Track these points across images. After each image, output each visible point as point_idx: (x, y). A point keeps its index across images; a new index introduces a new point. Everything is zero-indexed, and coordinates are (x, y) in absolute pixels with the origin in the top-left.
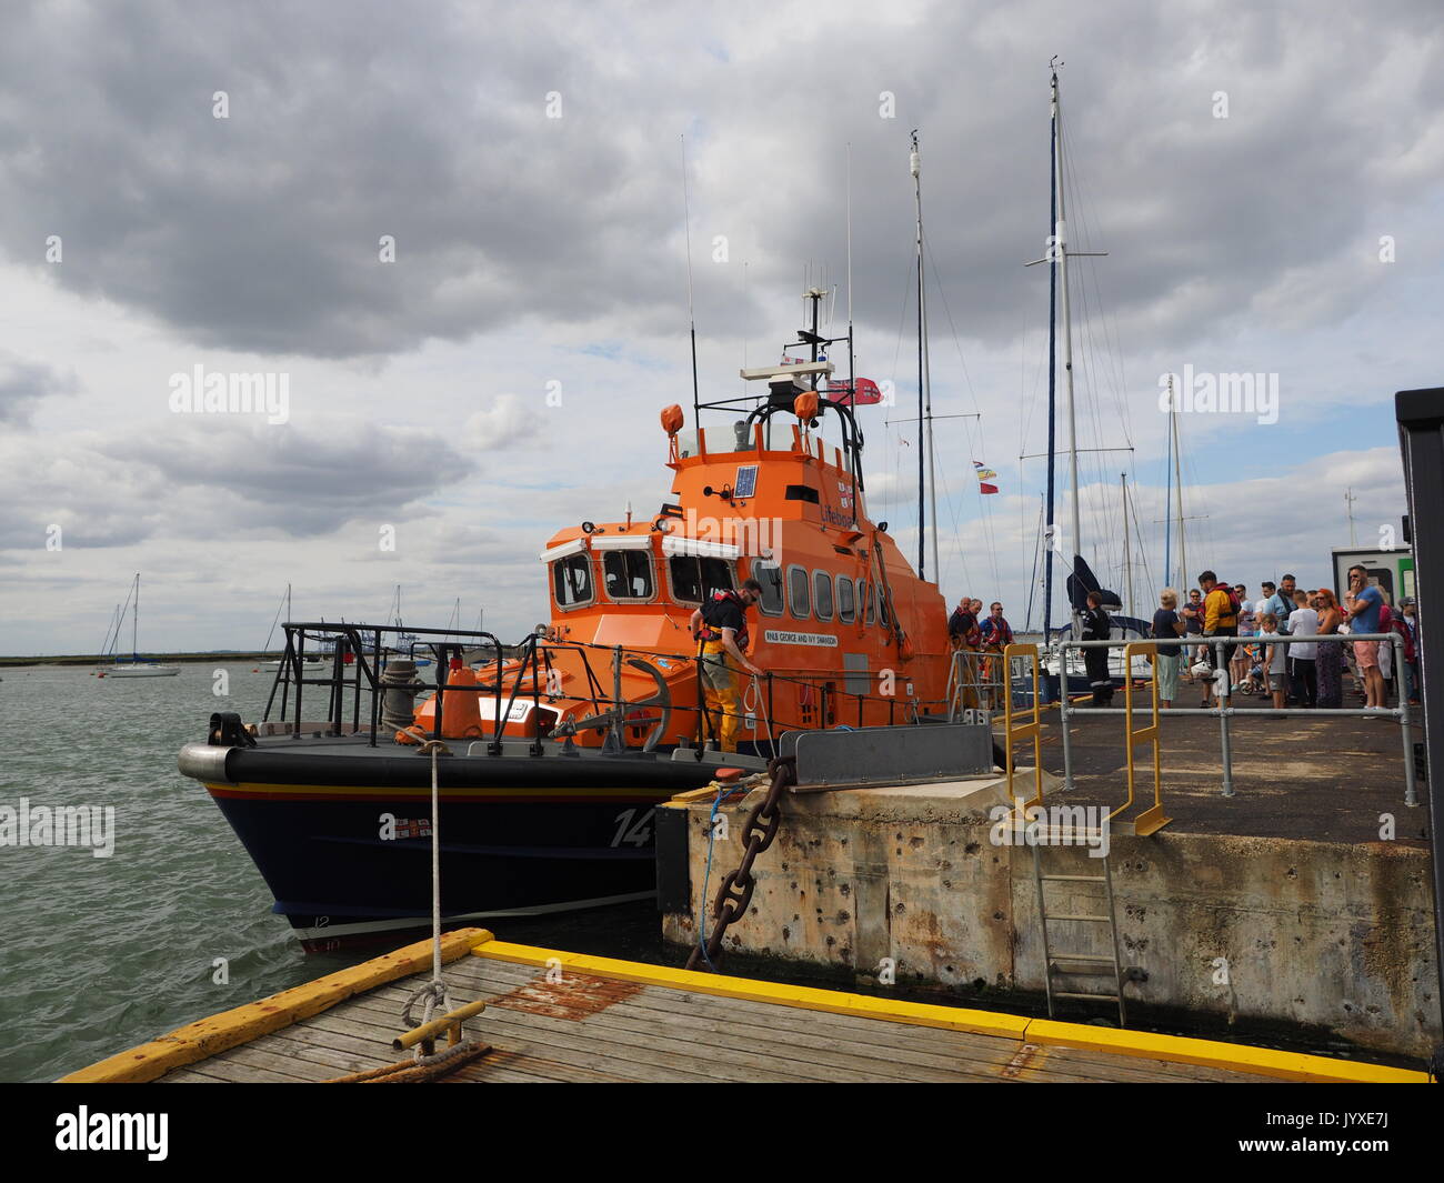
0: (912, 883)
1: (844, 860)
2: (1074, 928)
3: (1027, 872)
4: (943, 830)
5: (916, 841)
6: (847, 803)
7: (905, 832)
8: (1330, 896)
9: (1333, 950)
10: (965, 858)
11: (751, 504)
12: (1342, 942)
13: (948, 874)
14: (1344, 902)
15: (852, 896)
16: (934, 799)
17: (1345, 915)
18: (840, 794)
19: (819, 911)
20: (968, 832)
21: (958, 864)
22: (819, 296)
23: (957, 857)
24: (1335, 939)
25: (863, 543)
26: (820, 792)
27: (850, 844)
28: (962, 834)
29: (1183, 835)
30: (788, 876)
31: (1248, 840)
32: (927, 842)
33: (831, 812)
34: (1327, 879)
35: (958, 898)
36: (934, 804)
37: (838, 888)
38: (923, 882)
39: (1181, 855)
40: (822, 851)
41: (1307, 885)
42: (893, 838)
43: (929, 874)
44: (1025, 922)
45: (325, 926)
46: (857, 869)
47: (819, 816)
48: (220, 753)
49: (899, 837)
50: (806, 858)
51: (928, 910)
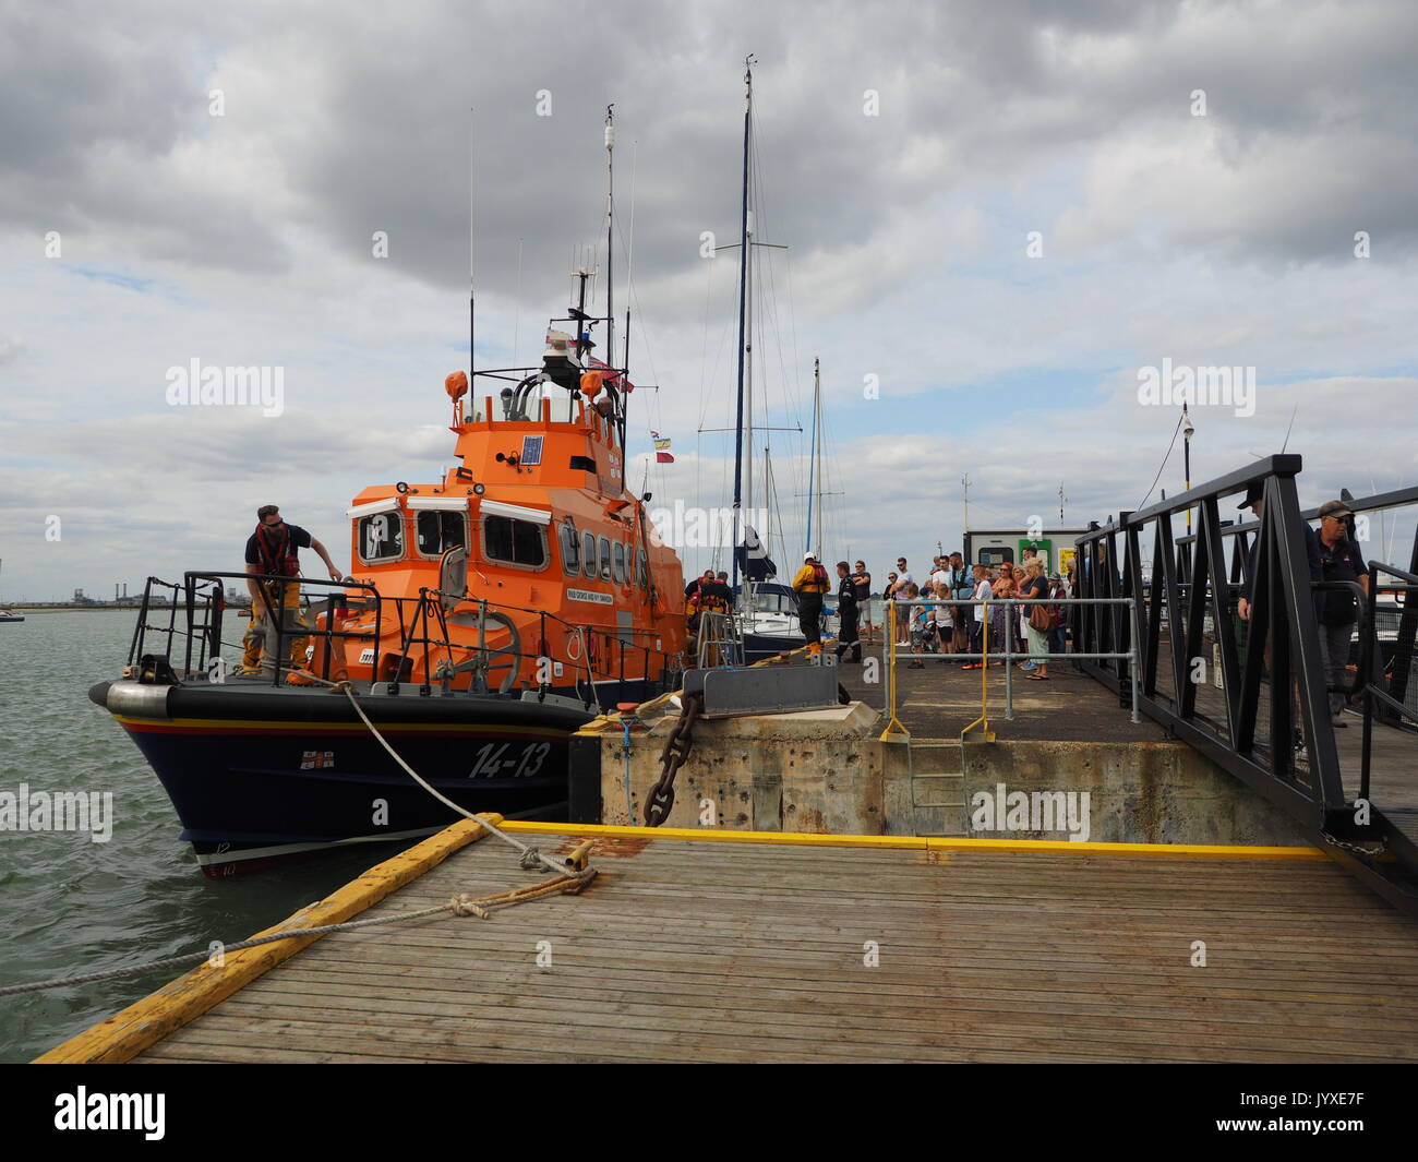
0: (802, 788)
1: (743, 772)
2: (931, 815)
3: (896, 774)
4: (829, 746)
5: (806, 755)
6: (749, 726)
7: (798, 748)
8: (1112, 780)
9: (1113, 817)
10: (847, 766)
11: (537, 471)
12: (1119, 812)
13: (833, 779)
14: (1121, 783)
15: (750, 802)
16: (821, 721)
17: (1122, 792)
18: (742, 719)
19: (721, 815)
20: (849, 746)
21: (841, 771)
22: (587, 276)
23: (840, 766)
24: (1114, 809)
25: (628, 512)
26: (726, 719)
27: (750, 760)
28: (845, 748)
29: (1014, 742)
30: (695, 789)
31: (1059, 744)
32: (815, 755)
33: (734, 734)
34: (1111, 768)
35: (840, 798)
36: (822, 725)
37: (738, 796)
38: (812, 787)
39: (1012, 756)
40: (725, 767)
41: (1098, 773)
42: (787, 753)
43: (816, 780)
44: (893, 813)
45: (226, 852)
46: (755, 779)
47: (723, 738)
48: (161, 692)
49: (792, 752)
50: (710, 772)
51: (815, 808)
